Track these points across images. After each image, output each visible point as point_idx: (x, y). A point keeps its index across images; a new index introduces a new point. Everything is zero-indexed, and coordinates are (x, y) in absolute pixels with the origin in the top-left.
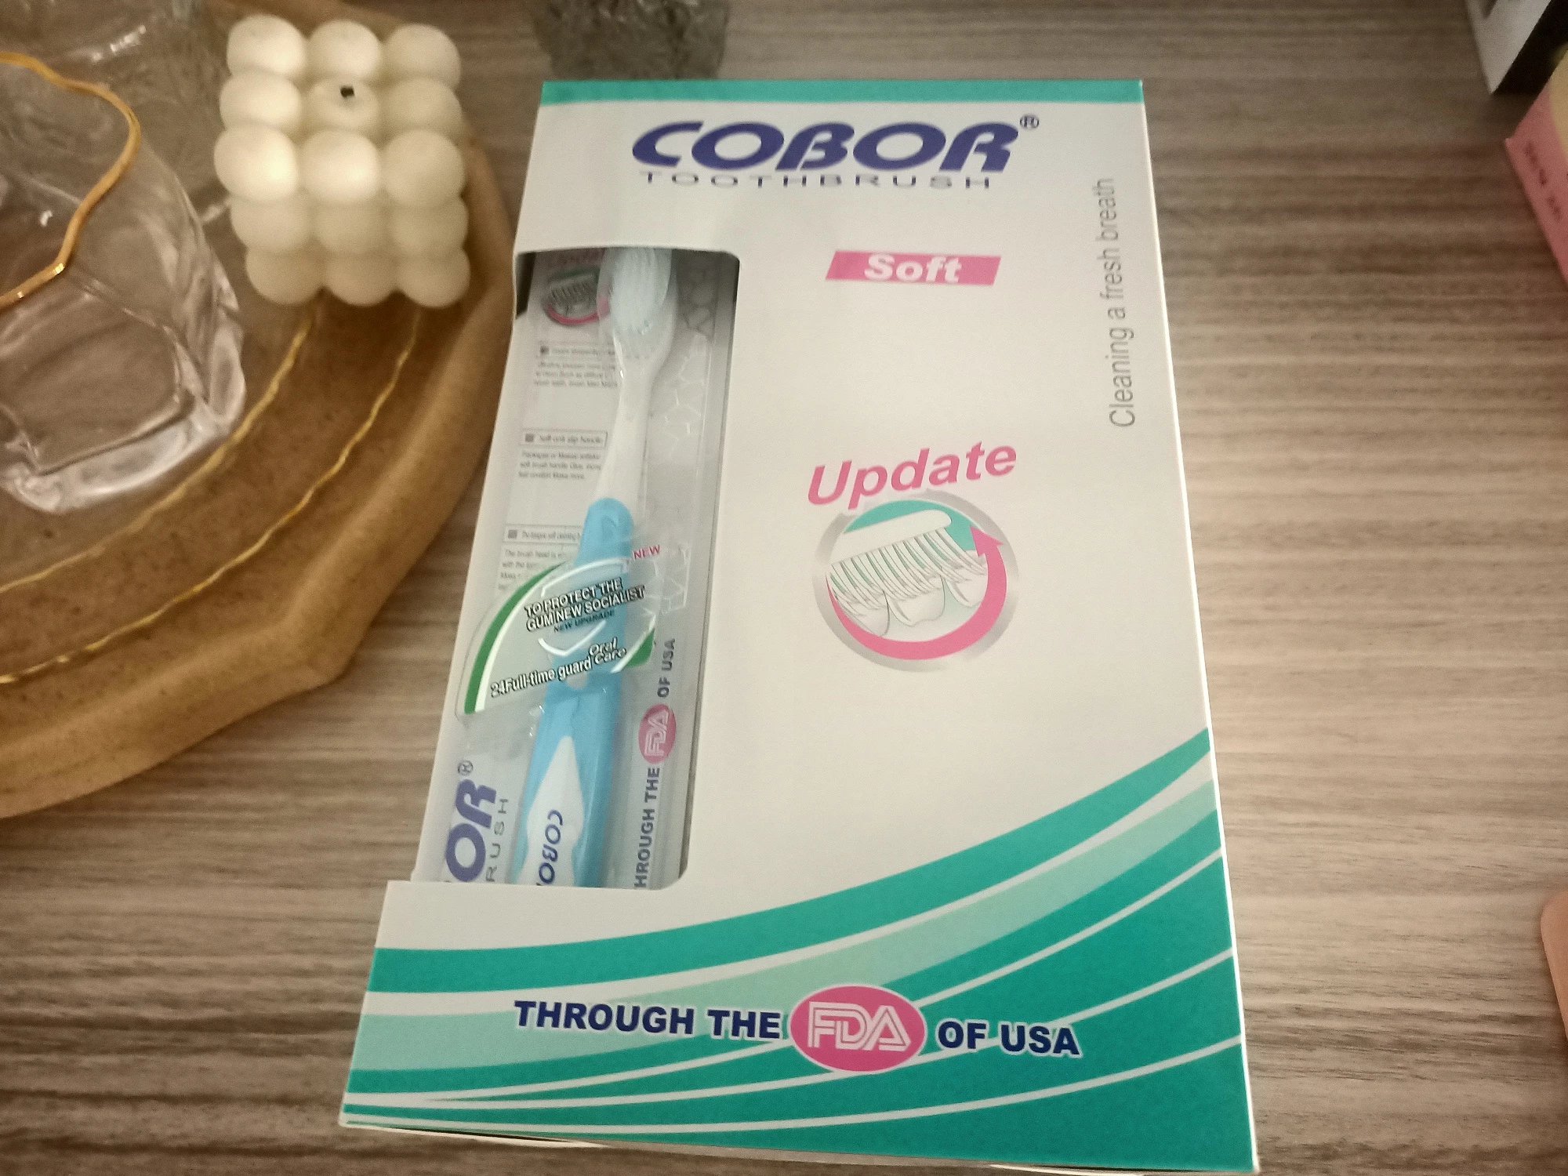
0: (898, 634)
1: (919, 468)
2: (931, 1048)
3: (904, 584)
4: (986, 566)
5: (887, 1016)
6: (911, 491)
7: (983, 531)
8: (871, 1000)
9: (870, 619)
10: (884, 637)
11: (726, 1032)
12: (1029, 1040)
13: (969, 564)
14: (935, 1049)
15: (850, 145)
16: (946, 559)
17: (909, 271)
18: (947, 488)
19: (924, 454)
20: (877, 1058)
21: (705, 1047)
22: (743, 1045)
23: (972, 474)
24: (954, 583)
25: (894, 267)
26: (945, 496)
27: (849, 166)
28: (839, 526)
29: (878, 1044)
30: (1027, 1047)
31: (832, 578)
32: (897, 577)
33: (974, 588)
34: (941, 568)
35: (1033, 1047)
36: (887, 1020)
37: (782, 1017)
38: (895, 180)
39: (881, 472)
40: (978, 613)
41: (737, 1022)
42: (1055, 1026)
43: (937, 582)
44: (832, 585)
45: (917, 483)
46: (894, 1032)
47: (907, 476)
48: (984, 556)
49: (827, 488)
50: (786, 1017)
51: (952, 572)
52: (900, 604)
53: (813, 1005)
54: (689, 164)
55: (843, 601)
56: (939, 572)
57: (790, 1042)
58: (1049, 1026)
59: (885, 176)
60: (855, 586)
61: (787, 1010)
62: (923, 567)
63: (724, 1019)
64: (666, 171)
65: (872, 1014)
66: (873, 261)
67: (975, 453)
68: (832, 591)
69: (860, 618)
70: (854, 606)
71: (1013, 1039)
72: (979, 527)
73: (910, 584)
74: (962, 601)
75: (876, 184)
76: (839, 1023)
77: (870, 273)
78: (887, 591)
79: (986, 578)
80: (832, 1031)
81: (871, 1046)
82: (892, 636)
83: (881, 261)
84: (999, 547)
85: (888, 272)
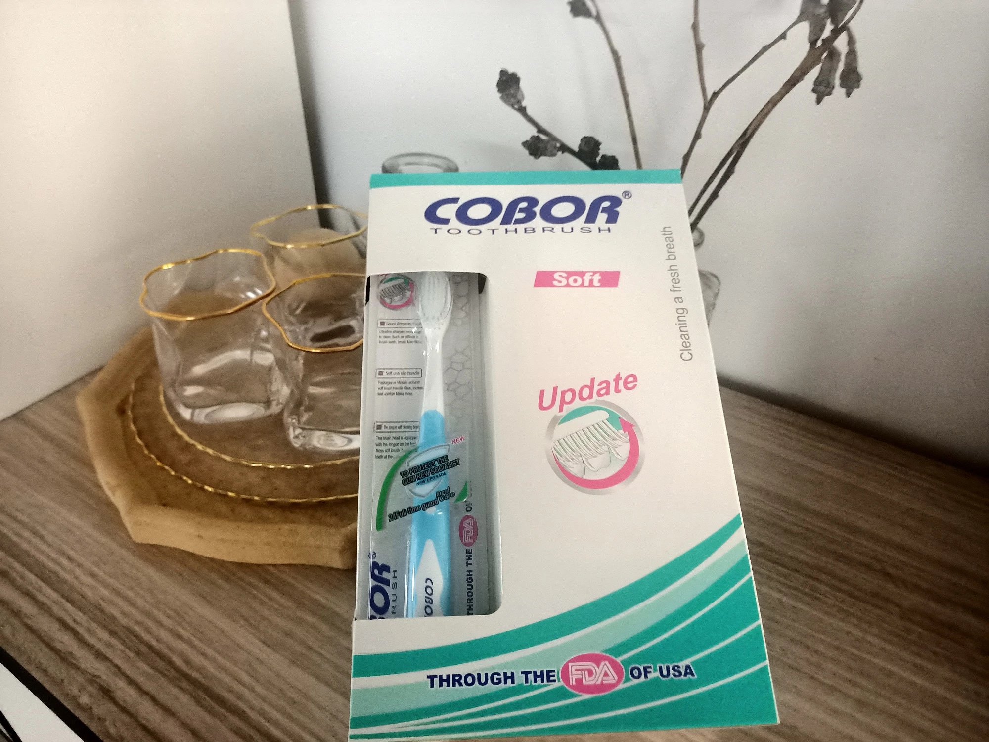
0: (590, 476)
1: (591, 388)
2: (627, 680)
3: (590, 450)
4: (628, 438)
5: (606, 666)
6: (588, 401)
7: (625, 420)
9: (575, 469)
10: (584, 478)
11: (531, 681)
12: (672, 672)
13: (620, 437)
14: (630, 680)
15: (537, 209)
16: (609, 436)
18: (605, 398)
19: (593, 380)
20: (602, 687)
21: (520, 690)
23: (617, 390)
24: (614, 448)
25: (567, 278)
26: (604, 402)
27: (538, 222)
28: (555, 421)
29: (602, 680)
31: (555, 448)
32: (586, 446)
33: (624, 449)
34: (607, 440)
35: (674, 675)
36: (605, 668)
38: (562, 228)
39: (572, 391)
40: (626, 463)
41: (536, 677)
42: (682, 664)
43: (605, 448)
44: (555, 452)
45: (590, 396)
46: (609, 673)
47: (586, 392)
48: (627, 433)
49: (547, 402)
51: (613, 442)
52: (589, 460)
53: (570, 664)
54: (455, 223)
55: (561, 460)
56: (605, 442)
57: (562, 683)
58: (680, 664)
59: (558, 227)
60: (566, 453)
61: (558, 667)
62: (598, 440)
64: (445, 227)
65: (598, 667)
66: (556, 276)
67: (617, 379)
68: (556, 456)
69: (571, 469)
70: (567, 463)
71: (665, 672)
72: (624, 418)
73: (592, 450)
74: (618, 456)
75: (553, 232)
76: (583, 672)
77: (555, 283)
78: (582, 454)
79: (629, 444)
80: (580, 676)
81: (599, 682)
82: (586, 477)
83: (560, 276)
84: (633, 428)
85: (564, 282)
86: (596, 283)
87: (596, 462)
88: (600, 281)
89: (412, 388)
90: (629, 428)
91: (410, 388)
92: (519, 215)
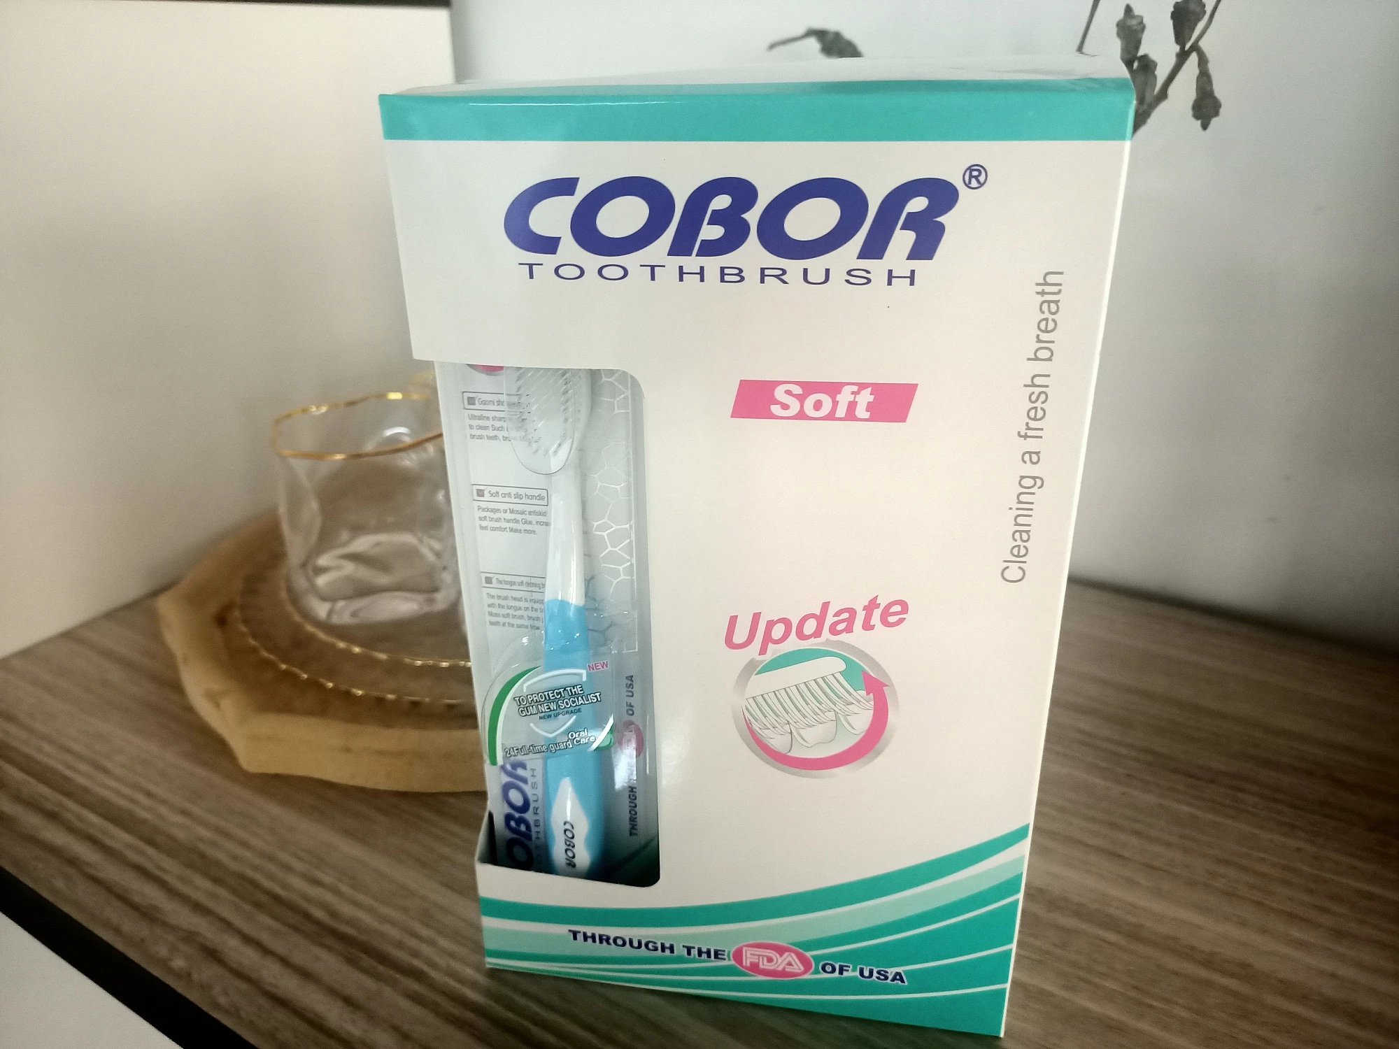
0: (799, 753)
1: (821, 619)
2: (817, 972)
3: (805, 716)
4: (872, 703)
5: (793, 958)
6: (813, 640)
7: (873, 675)
8: (781, 950)
9: (777, 741)
10: (789, 754)
11: (694, 955)
13: (859, 701)
14: (819, 973)
15: (752, 217)
16: (840, 698)
17: (818, 405)
18: (844, 637)
19: (825, 606)
20: (784, 973)
21: (680, 960)
23: (867, 626)
24: (845, 716)
25: (801, 399)
26: (842, 644)
27: (752, 254)
28: (751, 669)
29: (784, 969)
30: (874, 977)
31: (747, 709)
32: (799, 711)
33: (861, 719)
34: (835, 704)
35: (878, 978)
36: (790, 959)
37: (726, 953)
39: (786, 622)
40: (864, 737)
41: (700, 952)
42: (892, 971)
43: (831, 715)
44: (747, 715)
45: (817, 633)
46: (793, 963)
47: (810, 627)
48: (872, 695)
49: (740, 636)
51: (845, 709)
52: (802, 731)
53: (744, 949)
55: (756, 726)
56: (833, 706)
57: (732, 962)
58: (888, 970)
59: (794, 267)
60: (765, 717)
61: (729, 949)
62: (820, 703)
63: (692, 950)
64: (549, 261)
65: (781, 956)
66: (779, 393)
67: (872, 605)
68: (748, 721)
69: (770, 741)
70: (765, 731)
71: (866, 973)
72: (870, 670)
73: (809, 716)
74: (849, 728)
75: (785, 282)
76: (761, 958)
77: (776, 409)
78: (790, 721)
79: (872, 712)
80: (757, 961)
81: (780, 968)
82: (794, 754)
83: (788, 392)
84: (885, 688)
85: (795, 407)
86: (861, 412)
87: (811, 734)
89: (534, 523)
90: (877, 688)
91: (530, 523)
92: (711, 232)
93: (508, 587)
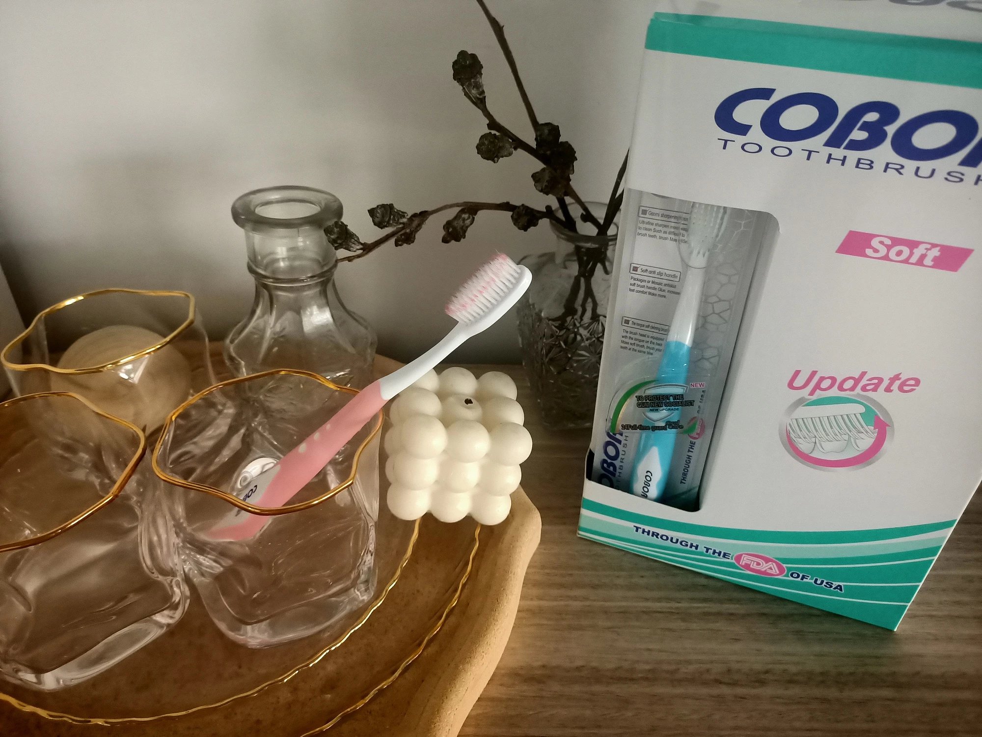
1: (857, 381)
3: (827, 435)
4: (876, 434)
5: (773, 565)
7: (881, 418)
8: (767, 560)
9: (804, 446)
10: (810, 455)
11: (710, 553)
12: (824, 583)
13: (867, 432)
14: (788, 576)
15: (891, 129)
16: (855, 428)
17: (899, 253)
18: (871, 394)
19: (864, 374)
20: (765, 573)
21: (701, 554)
22: (715, 557)
23: (888, 389)
24: (855, 439)
25: (889, 248)
26: (867, 398)
27: (884, 152)
28: (800, 402)
29: (766, 570)
30: (823, 585)
31: (790, 425)
32: (825, 431)
33: (866, 442)
34: (850, 431)
35: (826, 586)
36: (771, 566)
37: (731, 555)
39: (834, 380)
40: (862, 452)
41: (714, 552)
42: (835, 584)
43: (846, 437)
44: (789, 428)
45: (852, 389)
46: (773, 568)
47: (849, 384)
48: (877, 429)
49: (799, 382)
50: (733, 556)
51: (856, 435)
52: (822, 443)
53: (743, 555)
54: (757, 134)
55: (792, 435)
56: (849, 432)
57: (733, 561)
59: (910, 165)
60: (801, 431)
61: (736, 554)
62: (841, 429)
63: (710, 550)
64: (740, 139)
65: (766, 563)
66: (875, 243)
67: (895, 378)
68: (788, 432)
69: (800, 445)
70: (798, 439)
71: (819, 582)
72: (879, 415)
73: (830, 435)
74: (856, 447)
75: (900, 173)
76: (753, 562)
77: (869, 252)
78: (817, 436)
79: (874, 439)
80: (749, 563)
81: (763, 570)
82: (814, 455)
83: (882, 243)
84: (887, 428)
85: (883, 251)
86: (928, 261)
87: (828, 446)
88: (935, 259)
89: (667, 291)
90: (882, 427)
91: (664, 291)
92: (858, 135)
93: (639, 327)
